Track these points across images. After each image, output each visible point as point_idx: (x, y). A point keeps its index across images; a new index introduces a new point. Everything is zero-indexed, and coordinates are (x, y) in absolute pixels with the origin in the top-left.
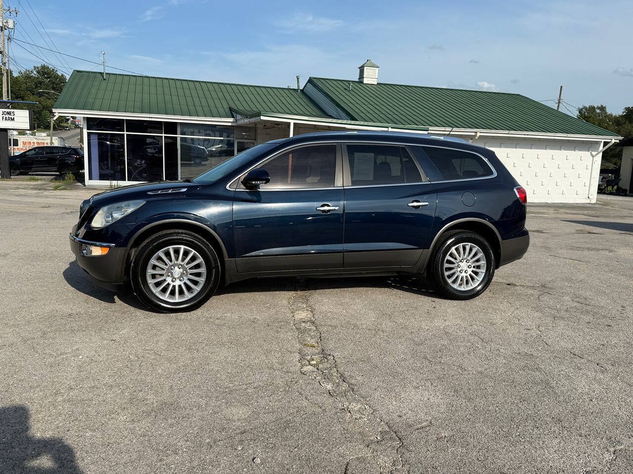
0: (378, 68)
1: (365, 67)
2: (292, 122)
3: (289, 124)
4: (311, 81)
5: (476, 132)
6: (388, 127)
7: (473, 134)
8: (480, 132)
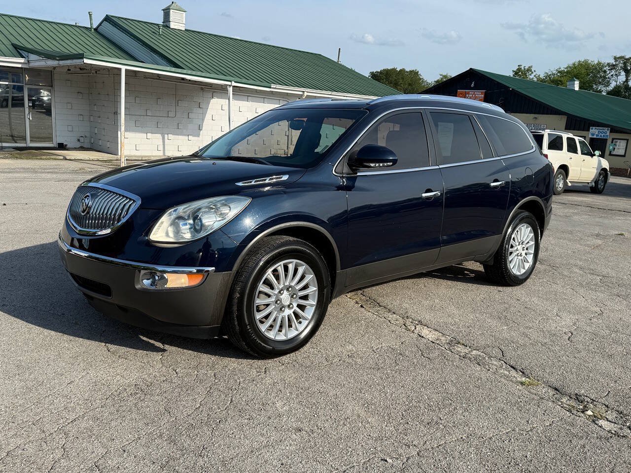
0: (185, 13)
1: (171, 11)
2: (124, 68)
3: (120, 70)
4: (108, 19)
5: (304, 92)
6: (231, 81)
7: (301, 93)
8: (307, 92)
